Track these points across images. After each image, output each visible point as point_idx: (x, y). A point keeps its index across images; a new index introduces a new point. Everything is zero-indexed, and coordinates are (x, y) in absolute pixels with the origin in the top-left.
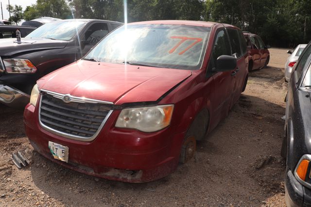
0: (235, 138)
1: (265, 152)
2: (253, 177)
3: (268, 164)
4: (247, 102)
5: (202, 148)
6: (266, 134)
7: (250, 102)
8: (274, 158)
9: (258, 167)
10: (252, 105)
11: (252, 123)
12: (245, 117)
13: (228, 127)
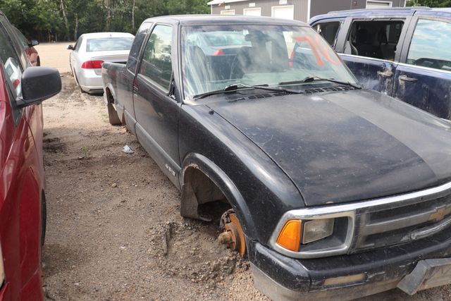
0: (86, 216)
1: (151, 220)
2: (174, 274)
3: (171, 237)
4: (53, 140)
5: (44, 265)
6: (125, 186)
7: (58, 139)
8: (174, 223)
9: (165, 252)
10: (64, 144)
11: (88, 175)
12: (70, 169)
13: (58, 199)
